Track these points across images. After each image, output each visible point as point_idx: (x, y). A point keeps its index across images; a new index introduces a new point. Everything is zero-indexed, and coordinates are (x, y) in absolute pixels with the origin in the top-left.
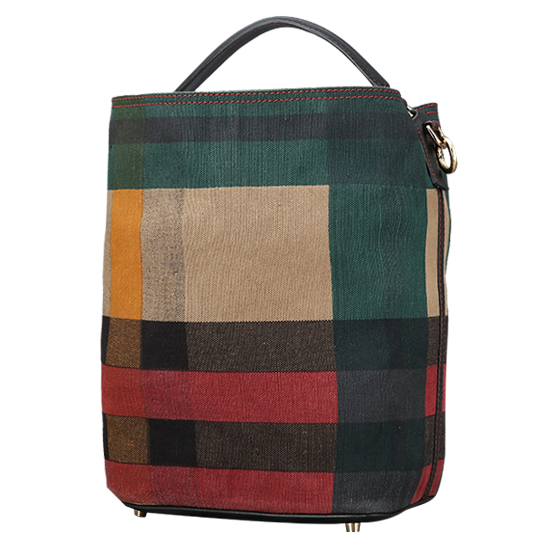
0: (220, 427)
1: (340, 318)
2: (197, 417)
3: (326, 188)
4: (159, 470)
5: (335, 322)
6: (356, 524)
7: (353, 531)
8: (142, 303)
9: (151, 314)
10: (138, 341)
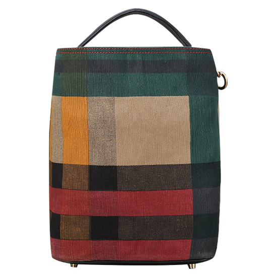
0: (133, 219)
1: (195, 163)
2: (120, 214)
3: (187, 97)
4: (96, 242)
5: (192, 164)
6: (194, 265)
7: (192, 268)
8: (89, 156)
9: (96, 162)
10: (87, 176)
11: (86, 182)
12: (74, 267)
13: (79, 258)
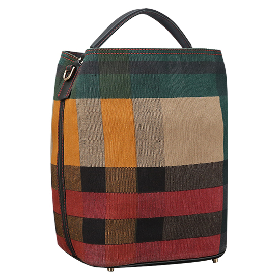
2: (166, 215)
8: (136, 158)
9: (144, 164)
10: (135, 179)
11: (135, 185)
12: (111, 271)
13: (125, 262)
